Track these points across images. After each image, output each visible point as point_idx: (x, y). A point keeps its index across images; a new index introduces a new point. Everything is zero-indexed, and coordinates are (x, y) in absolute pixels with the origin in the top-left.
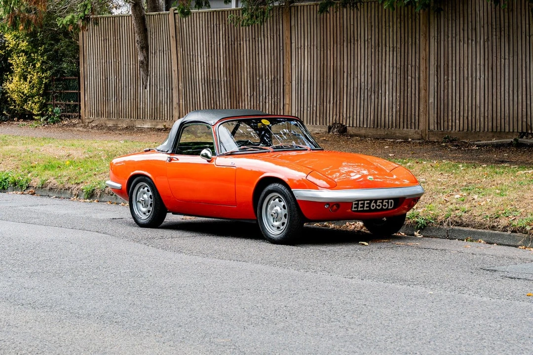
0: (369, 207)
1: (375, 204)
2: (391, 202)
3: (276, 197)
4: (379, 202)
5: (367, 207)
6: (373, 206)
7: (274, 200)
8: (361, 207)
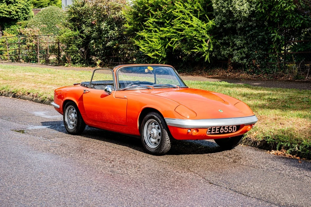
0: (219, 131)
1: (223, 129)
2: (235, 127)
3: (153, 121)
4: (226, 128)
5: (217, 131)
6: (222, 130)
7: (151, 124)
8: (213, 131)
